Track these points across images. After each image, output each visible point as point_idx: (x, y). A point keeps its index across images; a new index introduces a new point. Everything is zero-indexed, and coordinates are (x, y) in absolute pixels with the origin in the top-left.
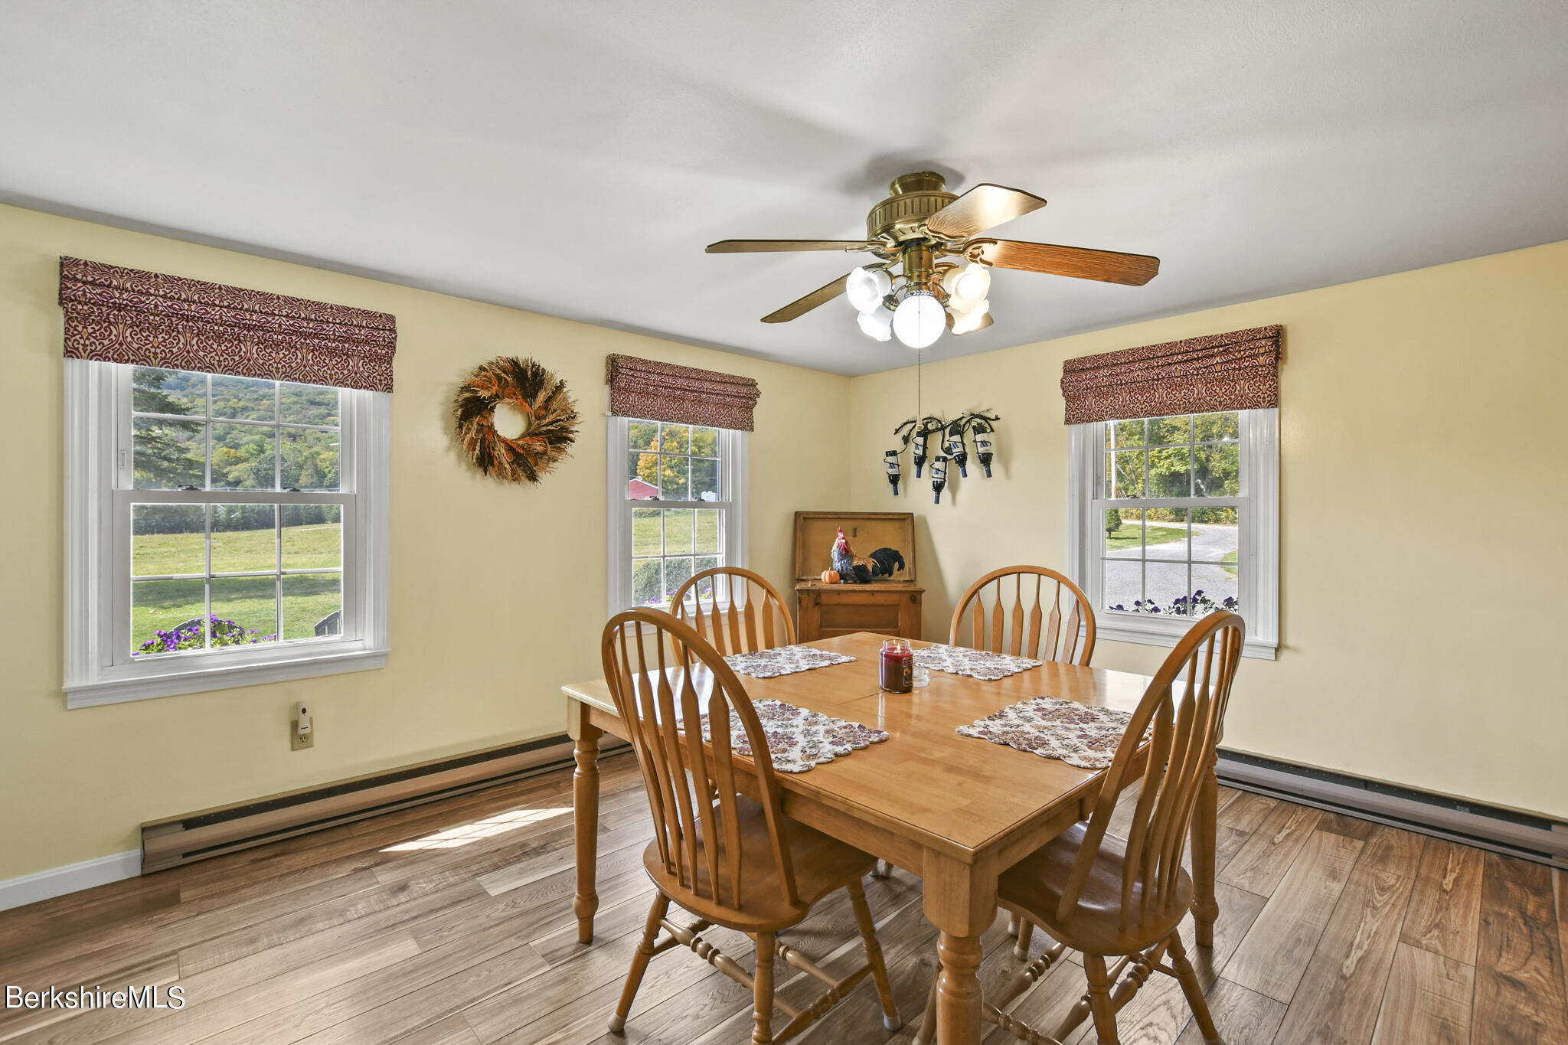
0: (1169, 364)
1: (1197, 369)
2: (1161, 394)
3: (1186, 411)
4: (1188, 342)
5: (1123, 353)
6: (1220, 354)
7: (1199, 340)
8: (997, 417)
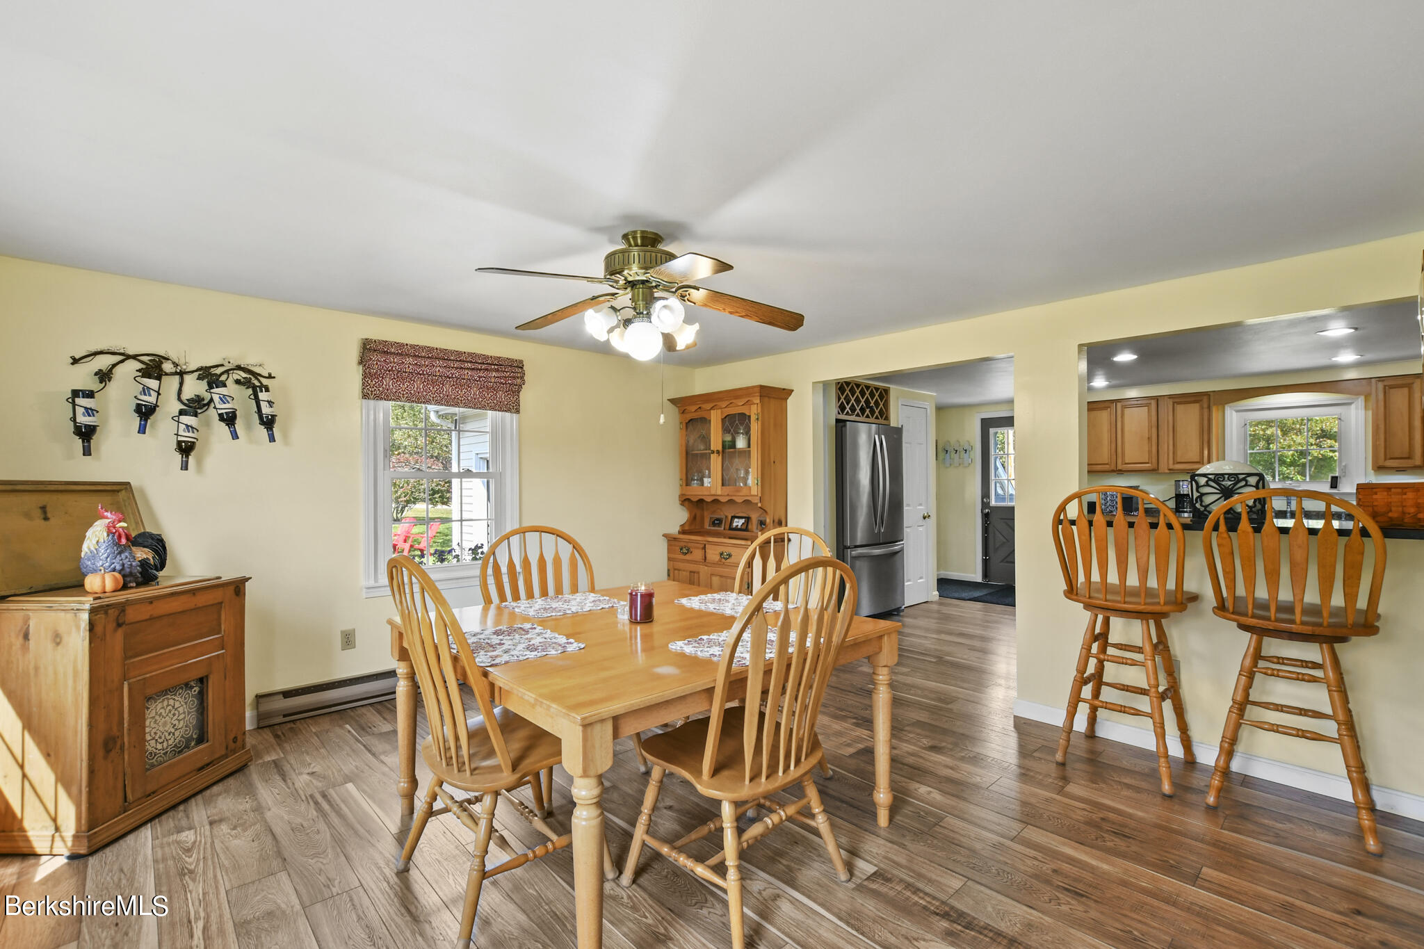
0: (461, 368)
1: (480, 377)
2: (447, 388)
3: (466, 406)
4: (470, 354)
5: (423, 348)
6: (497, 371)
7: (480, 356)
8: (270, 374)
